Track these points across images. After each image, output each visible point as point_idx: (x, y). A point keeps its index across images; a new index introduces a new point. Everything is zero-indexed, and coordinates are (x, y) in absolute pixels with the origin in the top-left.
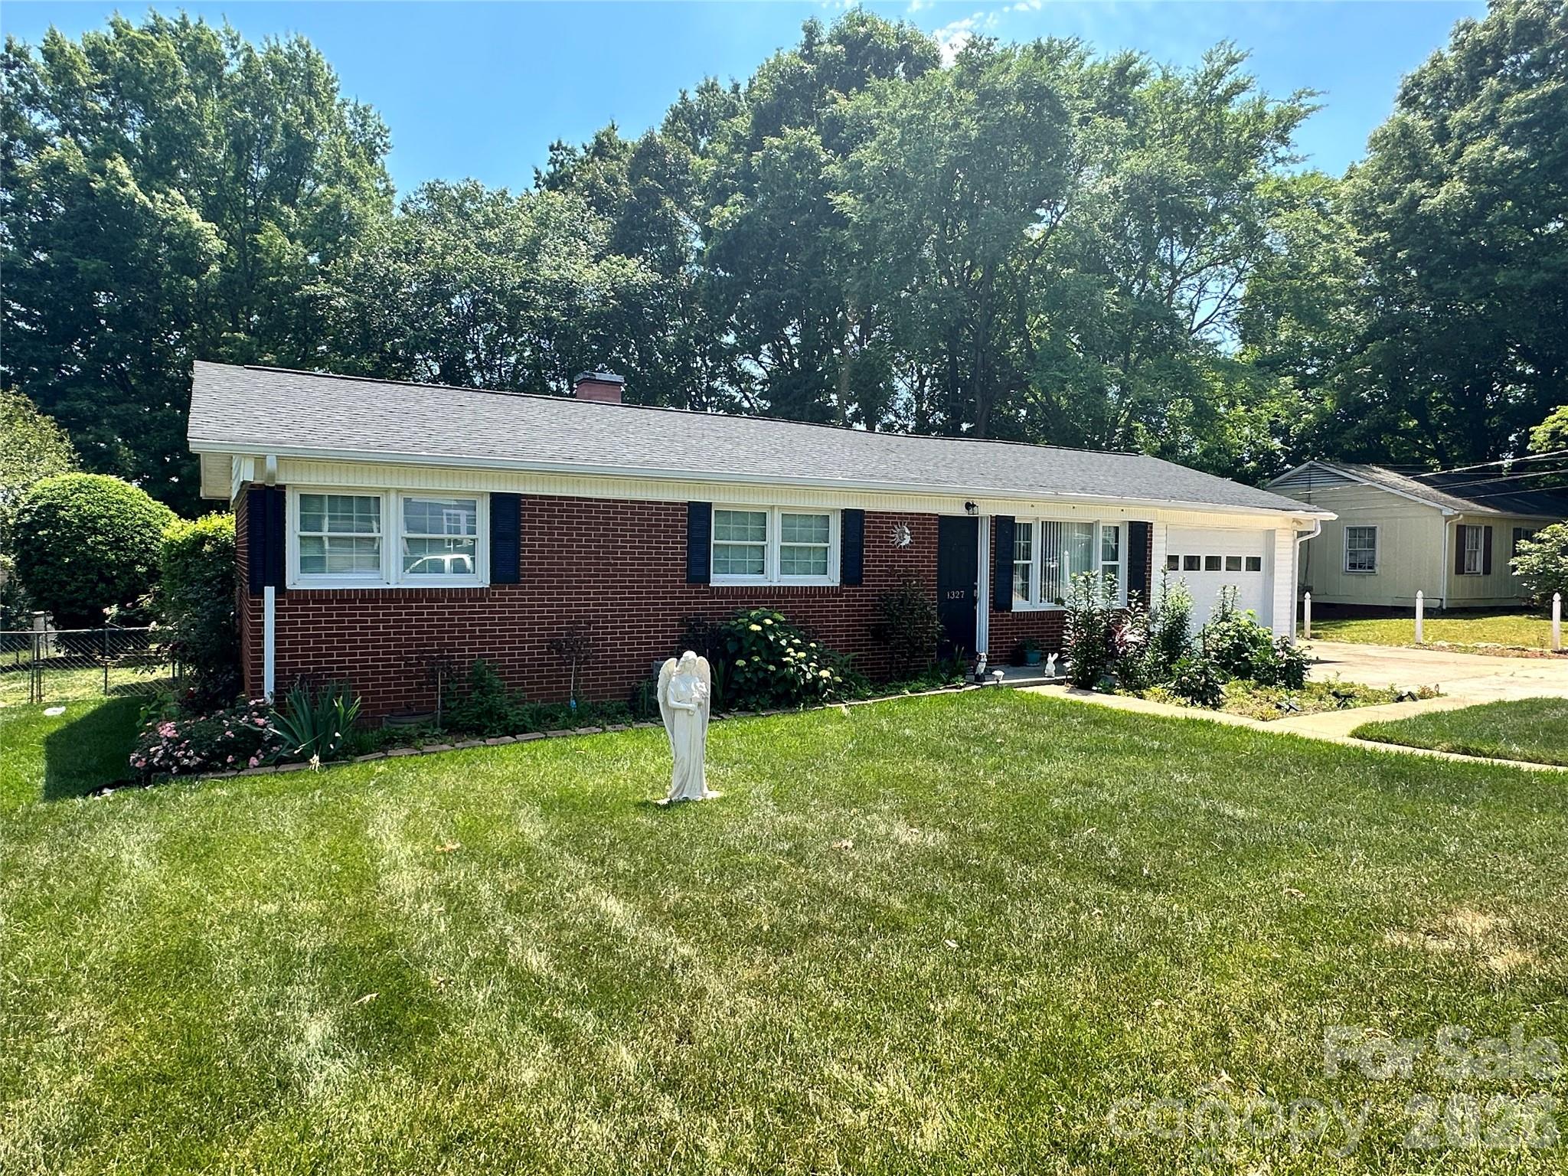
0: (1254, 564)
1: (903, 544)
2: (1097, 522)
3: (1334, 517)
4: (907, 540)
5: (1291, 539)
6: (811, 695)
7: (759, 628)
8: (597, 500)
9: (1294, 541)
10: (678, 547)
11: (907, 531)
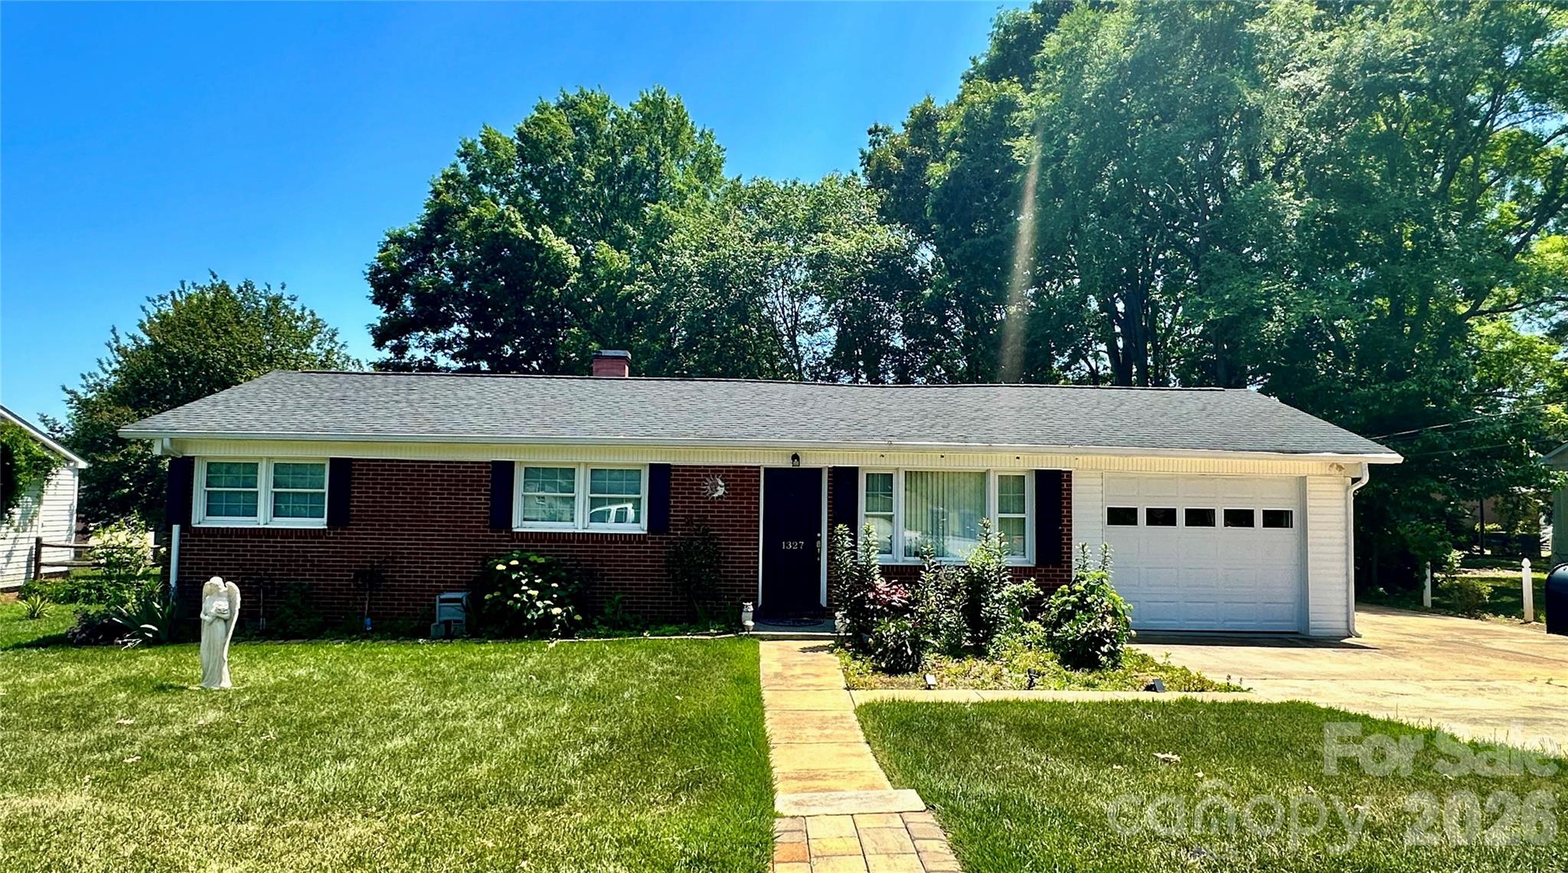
0: (1276, 519)
1: (716, 495)
2: (988, 470)
3: (1396, 458)
4: (721, 491)
5: (1341, 488)
6: (543, 629)
7: (504, 567)
8: (412, 461)
9: (1347, 489)
10: (483, 500)
11: (720, 483)
